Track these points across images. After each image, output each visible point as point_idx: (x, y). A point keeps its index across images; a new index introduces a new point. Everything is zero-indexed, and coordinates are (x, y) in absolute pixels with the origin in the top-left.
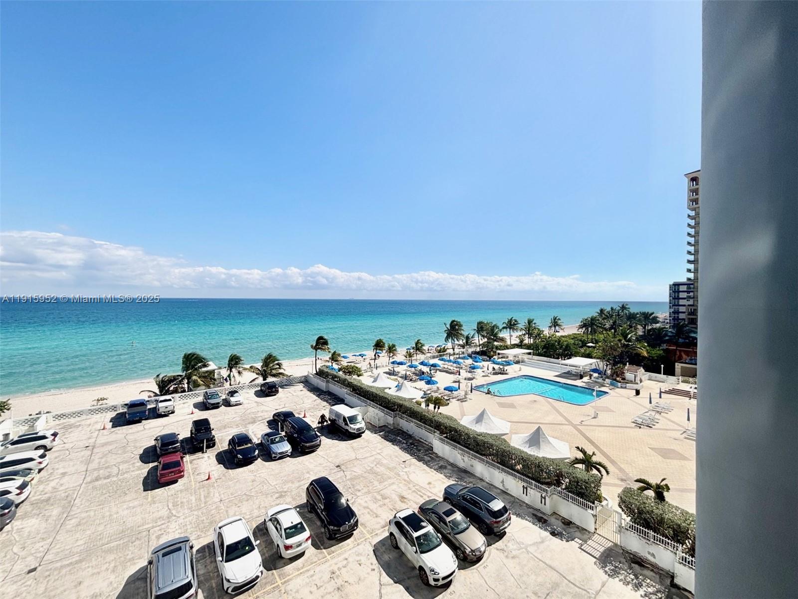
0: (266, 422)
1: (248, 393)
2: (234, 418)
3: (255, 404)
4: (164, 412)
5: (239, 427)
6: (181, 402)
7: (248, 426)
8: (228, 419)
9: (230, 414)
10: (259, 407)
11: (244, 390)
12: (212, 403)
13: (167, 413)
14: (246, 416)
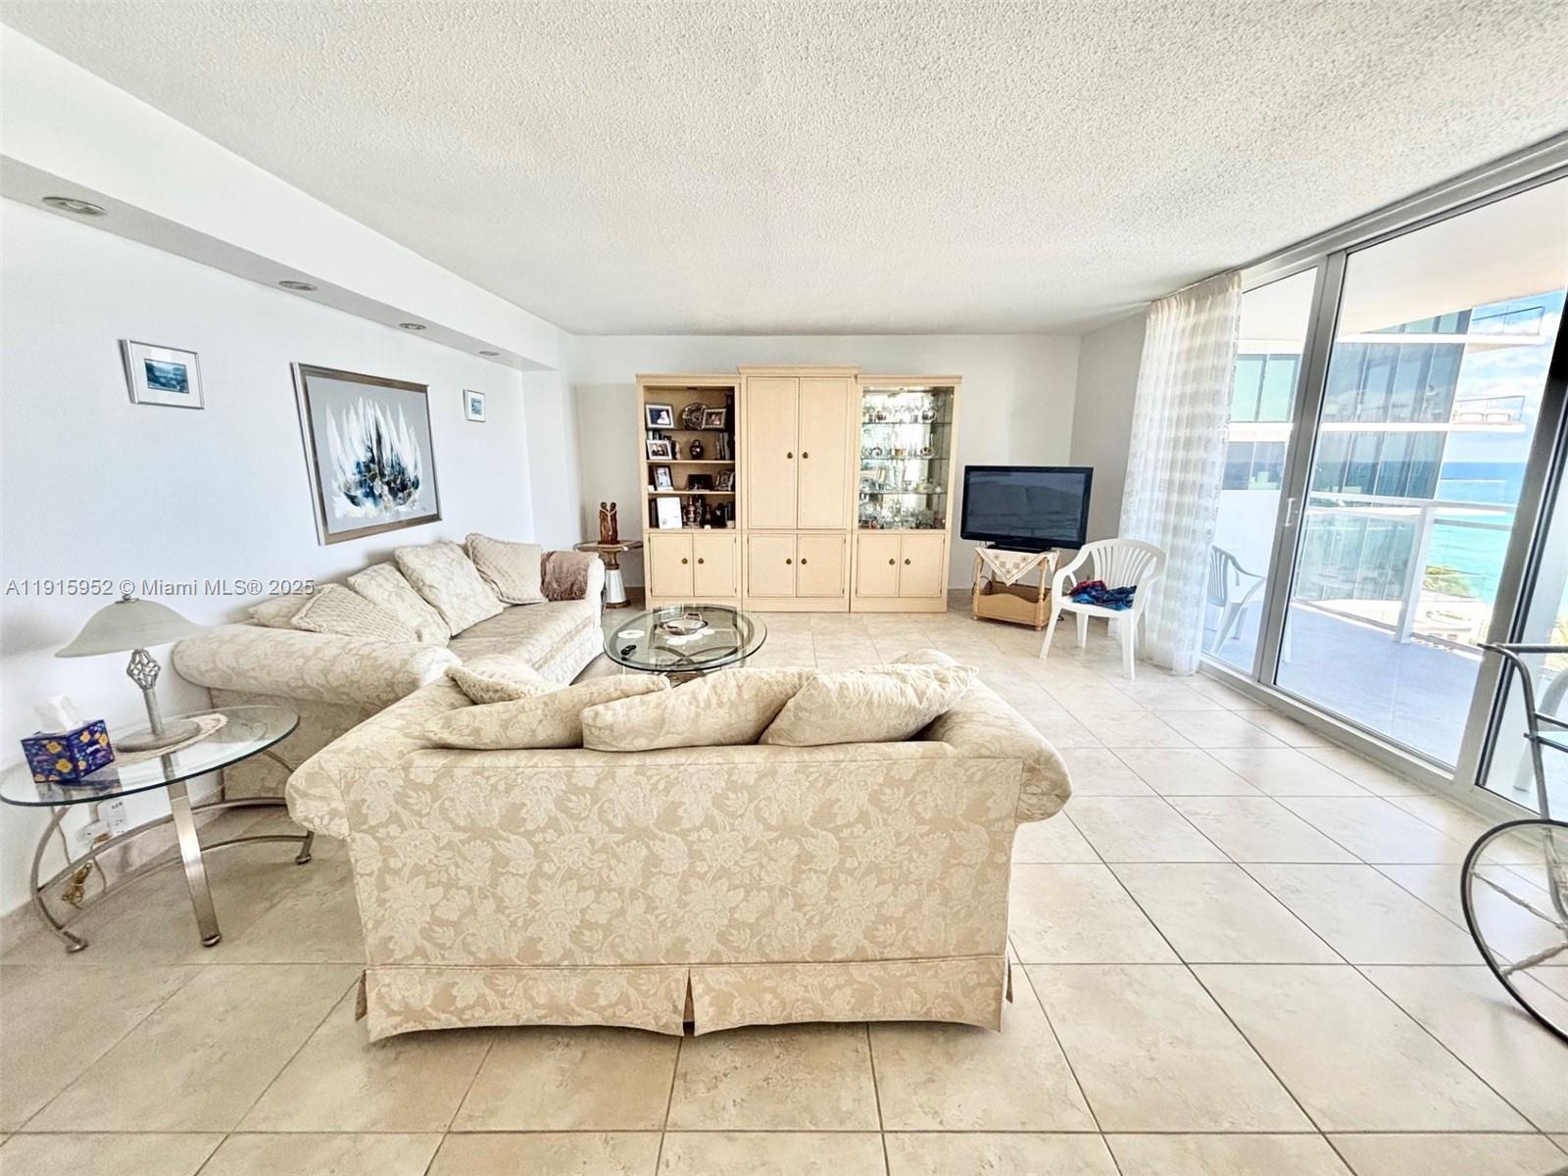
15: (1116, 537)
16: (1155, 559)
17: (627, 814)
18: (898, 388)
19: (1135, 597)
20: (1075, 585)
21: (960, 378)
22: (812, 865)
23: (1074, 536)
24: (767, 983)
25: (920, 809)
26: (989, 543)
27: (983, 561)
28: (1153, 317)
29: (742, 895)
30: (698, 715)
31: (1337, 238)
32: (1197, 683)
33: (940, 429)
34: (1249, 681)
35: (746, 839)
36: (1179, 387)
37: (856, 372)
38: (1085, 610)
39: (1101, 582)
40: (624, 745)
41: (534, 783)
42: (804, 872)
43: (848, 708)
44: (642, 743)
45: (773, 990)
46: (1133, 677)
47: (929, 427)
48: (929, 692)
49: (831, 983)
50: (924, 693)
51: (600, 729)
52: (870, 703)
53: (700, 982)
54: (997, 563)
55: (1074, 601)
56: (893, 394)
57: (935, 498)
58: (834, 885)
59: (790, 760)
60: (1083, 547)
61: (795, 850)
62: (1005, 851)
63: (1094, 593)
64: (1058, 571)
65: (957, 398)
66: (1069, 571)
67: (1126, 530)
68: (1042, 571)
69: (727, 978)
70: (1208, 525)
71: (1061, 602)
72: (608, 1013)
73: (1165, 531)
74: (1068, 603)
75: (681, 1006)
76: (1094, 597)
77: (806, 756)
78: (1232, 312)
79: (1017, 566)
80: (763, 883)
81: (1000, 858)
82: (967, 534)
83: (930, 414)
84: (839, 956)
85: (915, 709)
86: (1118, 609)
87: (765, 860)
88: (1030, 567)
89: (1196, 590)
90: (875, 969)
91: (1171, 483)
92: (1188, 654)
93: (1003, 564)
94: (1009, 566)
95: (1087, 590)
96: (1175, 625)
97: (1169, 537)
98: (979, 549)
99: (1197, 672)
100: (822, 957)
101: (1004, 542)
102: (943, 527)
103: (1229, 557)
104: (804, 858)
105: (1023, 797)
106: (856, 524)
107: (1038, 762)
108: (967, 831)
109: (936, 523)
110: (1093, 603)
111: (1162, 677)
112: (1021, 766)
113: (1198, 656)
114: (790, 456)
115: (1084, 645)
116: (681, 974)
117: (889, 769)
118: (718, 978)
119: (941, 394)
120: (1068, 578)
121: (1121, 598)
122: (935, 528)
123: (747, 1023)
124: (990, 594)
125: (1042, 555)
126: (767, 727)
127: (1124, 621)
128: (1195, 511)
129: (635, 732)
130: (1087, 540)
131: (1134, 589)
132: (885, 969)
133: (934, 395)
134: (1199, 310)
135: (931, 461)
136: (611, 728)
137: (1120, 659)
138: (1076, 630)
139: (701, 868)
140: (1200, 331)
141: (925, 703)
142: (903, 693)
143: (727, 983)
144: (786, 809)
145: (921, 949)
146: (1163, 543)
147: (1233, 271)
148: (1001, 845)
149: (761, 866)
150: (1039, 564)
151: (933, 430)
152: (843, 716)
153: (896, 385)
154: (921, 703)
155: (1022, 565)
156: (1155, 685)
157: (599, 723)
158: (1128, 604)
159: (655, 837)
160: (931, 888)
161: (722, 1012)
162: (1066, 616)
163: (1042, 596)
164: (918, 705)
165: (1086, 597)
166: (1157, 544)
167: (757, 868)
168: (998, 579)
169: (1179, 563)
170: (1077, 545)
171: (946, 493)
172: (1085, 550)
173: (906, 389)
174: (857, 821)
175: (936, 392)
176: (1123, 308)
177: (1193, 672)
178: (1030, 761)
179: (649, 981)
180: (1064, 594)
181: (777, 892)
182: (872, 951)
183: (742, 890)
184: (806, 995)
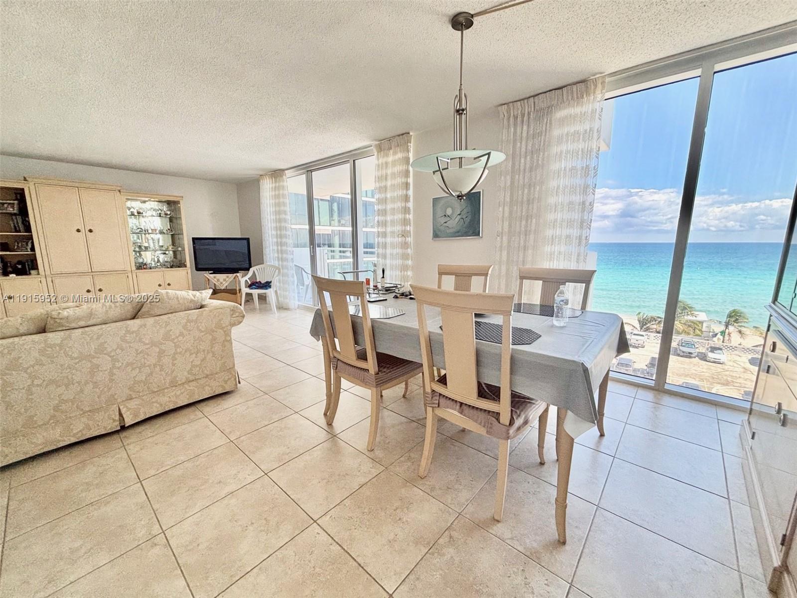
0: (743, 391)
1: (740, 356)
2: (703, 372)
3: (742, 370)
4: (635, 344)
5: (704, 381)
6: (654, 341)
7: (715, 384)
8: (696, 370)
9: (701, 367)
10: (746, 374)
11: (735, 352)
12: (684, 350)
13: (637, 345)
14: (720, 376)
15: (263, 264)
16: (277, 271)
17: (79, 351)
18: (147, 199)
19: (272, 284)
20: (250, 283)
21: (182, 197)
22: (165, 354)
23: (247, 266)
24: (154, 400)
25: (201, 328)
26: (210, 272)
27: (209, 280)
28: (262, 181)
29: (138, 371)
30: (107, 311)
31: (312, 165)
32: (298, 311)
33: (174, 220)
34: (312, 307)
35: (137, 350)
36: (274, 208)
37: (119, 188)
38: (256, 292)
39: (260, 282)
40: (73, 325)
41: (25, 346)
42: (162, 357)
43: (170, 300)
44: (82, 323)
45: (156, 402)
46: (276, 312)
47: (168, 220)
48: (197, 295)
49: (178, 393)
50: (195, 295)
51: (61, 319)
52: (177, 298)
53: (124, 408)
54: (215, 280)
55: (250, 289)
56: (144, 202)
57: (178, 253)
58: (174, 359)
59: (151, 321)
60: (251, 269)
61: (158, 350)
62: (229, 336)
63: (257, 285)
64: (243, 279)
65: (182, 206)
66: (247, 278)
67: (266, 262)
68: (236, 281)
69: (136, 403)
70: (291, 256)
71: (245, 290)
72: (80, 435)
73: (278, 260)
74: (248, 290)
75: (117, 418)
76: (257, 286)
77: (157, 318)
78: (285, 184)
79: (225, 280)
80: (146, 365)
81: (228, 338)
82: (198, 269)
83: (169, 213)
84: (180, 383)
85: (193, 300)
86: (267, 289)
87: (146, 356)
88: (231, 280)
89: (292, 279)
90: (194, 383)
91: (277, 242)
92: (293, 303)
93: (218, 280)
94: (221, 280)
95: (254, 284)
96: (287, 293)
97: (280, 263)
98: (206, 275)
99: (298, 308)
100: (174, 384)
101: (217, 271)
102: (186, 266)
103: (302, 268)
104: (161, 353)
105: (232, 319)
106: (134, 268)
107: (234, 308)
108: (217, 332)
109: (181, 265)
110: (257, 289)
111: (286, 311)
112: (229, 310)
113: (297, 303)
114: (78, 231)
115: (258, 308)
116: (115, 407)
117: (188, 317)
118: (132, 404)
119: (172, 204)
120: (246, 280)
121: (267, 285)
122: (181, 267)
123: (147, 417)
124: (215, 294)
125: (235, 274)
126: (137, 313)
127: (270, 293)
128: (286, 252)
129: (79, 319)
130: (252, 265)
131: (271, 282)
132: (198, 383)
133: (168, 204)
134: (276, 182)
135: (173, 236)
136: (67, 318)
137: (271, 310)
138: (253, 301)
139: (118, 365)
140: (277, 189)
141: (196, 298)
142: (188, 295)
143: (136, 404)
144: (152, 336)
145: (208, 373)
146: (279, 265)
147: (283, 170)
148: (228, 334)
149: (144, 358)
150: (234, 278)
151: (171, 220)
152: (169, 303)
153: (147, 197)
154: (195, 298)
155: (227, 279)
156: (284, 314)
157: (60, 316)
158: (270, 287)
159: (94, 357)
160: (208, 353)
161: (136, 416)
162: (249, 295)
163: (238, 292)
164: (194, 299)
165: (254, 286)
166: (277, 266)
167: (143, 359)
168: (217, 288)
169: (285, 271)
170: (248, 270)
171: (184, 250)
172: (251, 270)
173: (152, 200)
174: (179, 336)
175: (169, 203)
176: (248, 176)
177: (296, 308)
178: (232, 308)
179: (99, 416)
180: (246, 287)
181: (152, 366)
182: (192, 378)
183: (138, 369)
184: (170, 399)
